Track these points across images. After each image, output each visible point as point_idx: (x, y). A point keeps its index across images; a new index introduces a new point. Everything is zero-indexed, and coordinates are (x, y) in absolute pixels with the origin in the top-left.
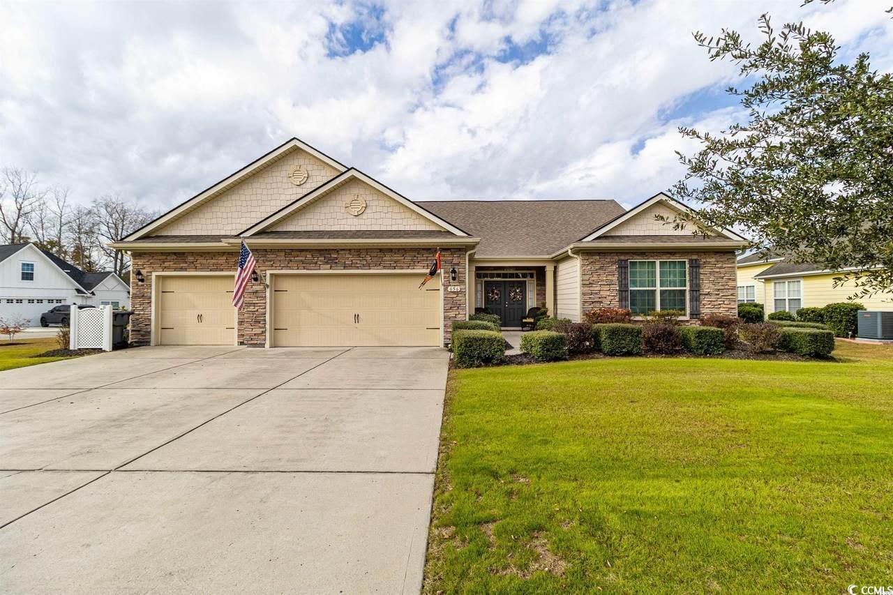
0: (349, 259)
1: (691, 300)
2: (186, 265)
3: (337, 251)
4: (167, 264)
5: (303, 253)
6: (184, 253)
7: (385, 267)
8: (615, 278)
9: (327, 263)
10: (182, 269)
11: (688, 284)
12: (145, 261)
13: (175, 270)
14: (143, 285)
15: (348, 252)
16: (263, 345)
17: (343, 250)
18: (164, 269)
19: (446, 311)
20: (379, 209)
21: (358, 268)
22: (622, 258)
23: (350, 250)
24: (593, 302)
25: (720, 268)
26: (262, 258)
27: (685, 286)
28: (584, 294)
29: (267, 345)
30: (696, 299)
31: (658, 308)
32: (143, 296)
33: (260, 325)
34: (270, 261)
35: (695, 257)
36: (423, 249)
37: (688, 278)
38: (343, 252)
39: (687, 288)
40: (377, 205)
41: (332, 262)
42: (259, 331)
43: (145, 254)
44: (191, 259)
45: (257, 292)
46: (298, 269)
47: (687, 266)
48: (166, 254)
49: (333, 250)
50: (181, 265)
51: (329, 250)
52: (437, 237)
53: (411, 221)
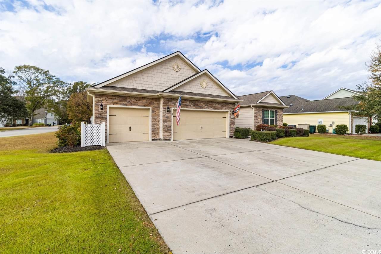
0: (202, 105)
1: (275, 122)
2: (126, 102)
3: (198, 101)
4: (115, 101)
5: (186, 101)
6: (125, 97)
7: (213, 109)
8: (261, 115)
9: (194, 106)
10: (124, 104)
11: (275, 117)
12: (103, 99)
13: (120, 104)
14: (102, 112)
15: (201, 102)
16: (170, 140)
17: (200, 101)
18: (114, 104)
19: (230, 125)
20: (211, 86)
21: (205, 108)
22: (263, 109)
23: (202, 101)
24: (257, 122)
25: (281, 113)
26: (170, 102)
27: (274, 118)
28: (255, 120)
29: (172, 140)
30: (276, 122)
31: (275, 124)
32: (103, 117)
33: (169, 131)
34: (173, 104)
35: (276, 110)
36: (224, 103)
37: (275, 116)
38: (200, 102)
39: (275, 118)
40: (211, 84)
41: (196, 106)
42: (169, 134)
43: (103, 95)
44: (128, 99)
45: (168, 117)
46: (184, 108)
47: (275, 112)
48: (115, 96)
49: (197, 101)
50: (124, 102)
51: (195, 101)
52: (227, 99)
53: (221, 93)
